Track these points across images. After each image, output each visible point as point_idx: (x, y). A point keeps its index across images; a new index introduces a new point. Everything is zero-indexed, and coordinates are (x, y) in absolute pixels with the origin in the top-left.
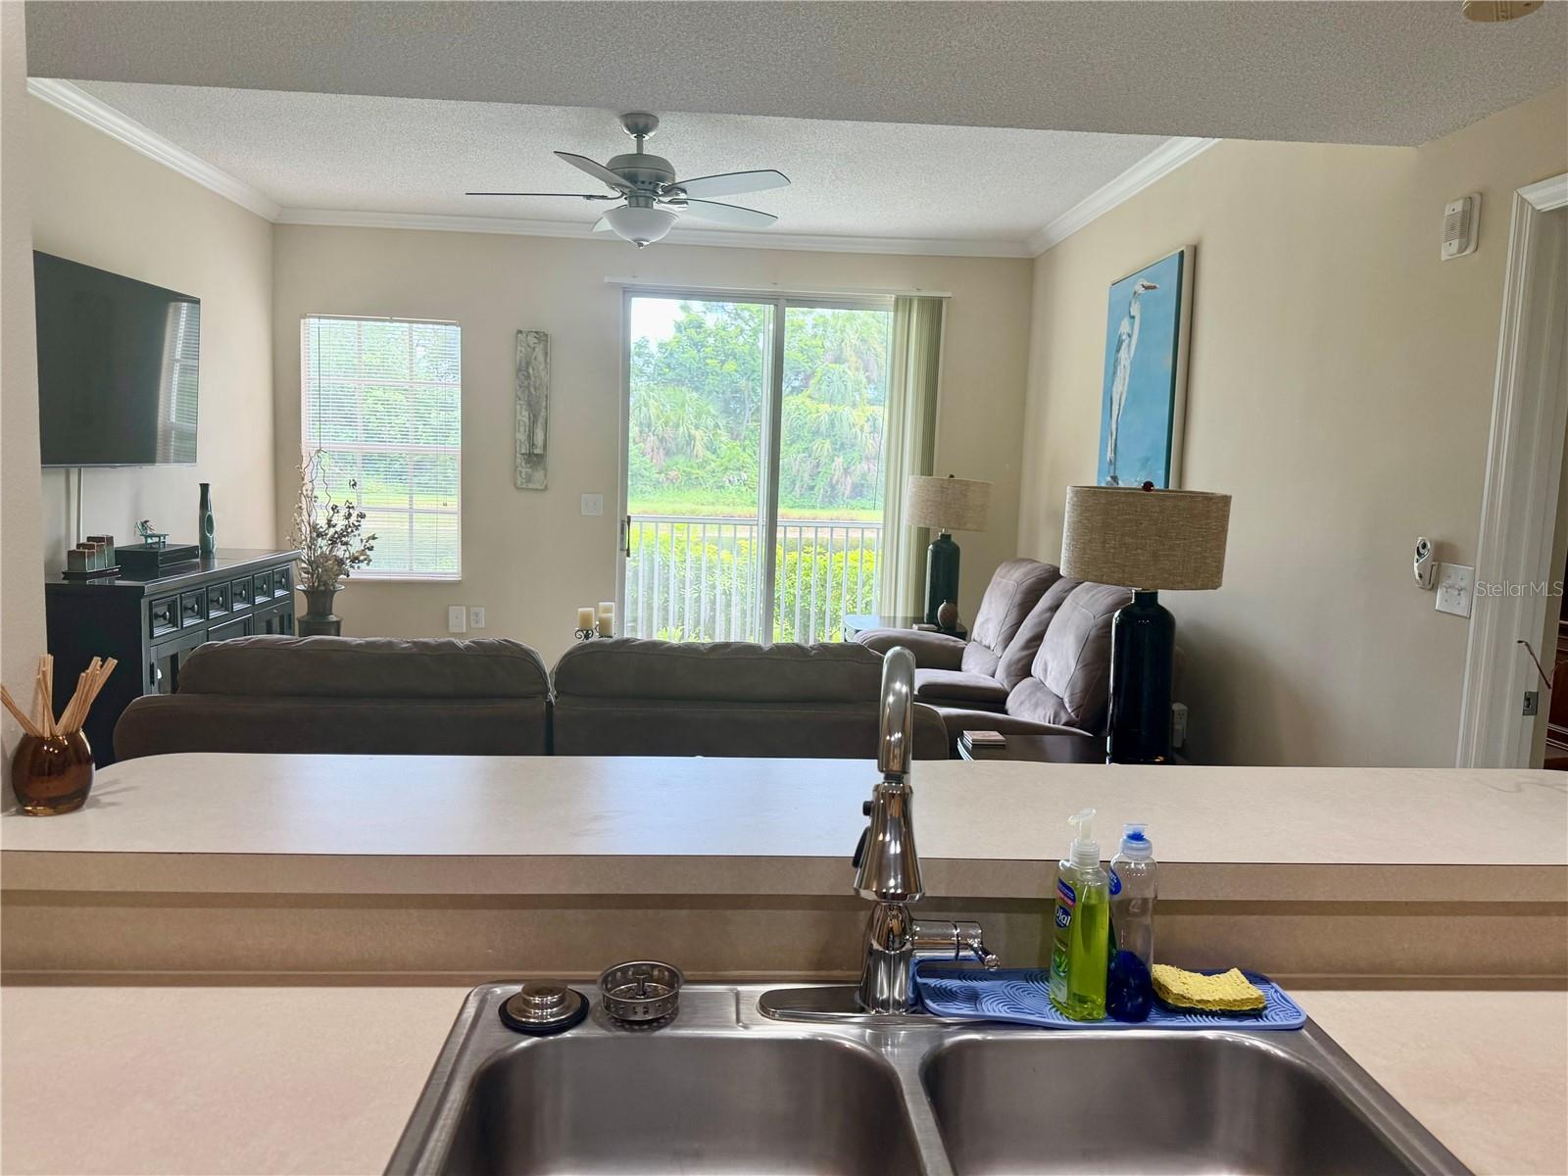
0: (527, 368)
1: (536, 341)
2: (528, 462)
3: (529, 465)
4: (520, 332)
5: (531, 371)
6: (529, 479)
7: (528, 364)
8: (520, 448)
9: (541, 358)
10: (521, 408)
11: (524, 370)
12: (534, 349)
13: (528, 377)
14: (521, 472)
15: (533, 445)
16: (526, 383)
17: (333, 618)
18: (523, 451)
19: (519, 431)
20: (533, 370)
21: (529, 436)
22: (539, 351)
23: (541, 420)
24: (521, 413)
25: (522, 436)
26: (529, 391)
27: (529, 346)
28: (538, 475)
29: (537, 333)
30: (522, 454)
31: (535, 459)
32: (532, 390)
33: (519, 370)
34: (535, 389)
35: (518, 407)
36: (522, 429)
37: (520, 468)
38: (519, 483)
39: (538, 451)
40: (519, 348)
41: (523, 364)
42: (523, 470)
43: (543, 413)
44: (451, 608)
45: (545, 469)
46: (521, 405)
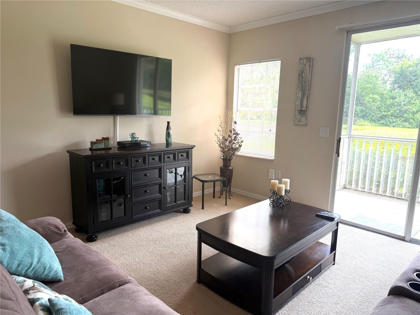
0: (302, 74)
1: (306, 61)
2: (299, 114)
3: (300, 115)
4: (301, 59)
5: (304, 74)
6: (300, 121)
7: (303, 72)
8: (297, 108)
9: (308, 69)
10: (299, 91)
11: (301, 75)
12: (306, 65)
13: (302, 77)
14: (297, 118)
15: (302, 106)
16: (301, 80)
17: (230, 168)
18: (298, 109)
19: (297, 101)
20: (305, 74)
21: (301, 103)
22: (307, 66)
23: (306, 96)
24: (299, 93)
25: (298, 103)
26: (302, 83)
27: (303, 64)
28: (303, 119)
29: (307, 58)
30: (298, 110)
31: (302, 112)
32: (304, 83)
33: (299, 75)
34: (305, 83)
35: (298, 91)
36: (298, 100)
37: (296, 116)
38: (296, 122)
39: (304, 109)
40: (300, 66)
41: (301, 72)
42: (298, 117)
43: (307, 93)
44: (270, 169)
45: (306, 116)
46: (299, 90)
